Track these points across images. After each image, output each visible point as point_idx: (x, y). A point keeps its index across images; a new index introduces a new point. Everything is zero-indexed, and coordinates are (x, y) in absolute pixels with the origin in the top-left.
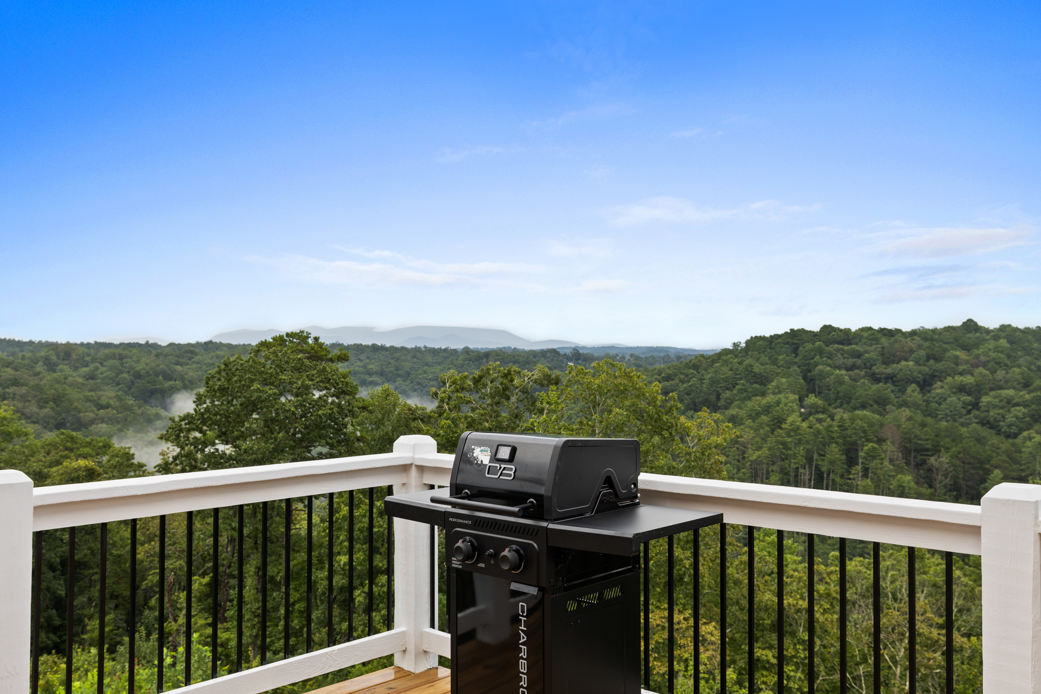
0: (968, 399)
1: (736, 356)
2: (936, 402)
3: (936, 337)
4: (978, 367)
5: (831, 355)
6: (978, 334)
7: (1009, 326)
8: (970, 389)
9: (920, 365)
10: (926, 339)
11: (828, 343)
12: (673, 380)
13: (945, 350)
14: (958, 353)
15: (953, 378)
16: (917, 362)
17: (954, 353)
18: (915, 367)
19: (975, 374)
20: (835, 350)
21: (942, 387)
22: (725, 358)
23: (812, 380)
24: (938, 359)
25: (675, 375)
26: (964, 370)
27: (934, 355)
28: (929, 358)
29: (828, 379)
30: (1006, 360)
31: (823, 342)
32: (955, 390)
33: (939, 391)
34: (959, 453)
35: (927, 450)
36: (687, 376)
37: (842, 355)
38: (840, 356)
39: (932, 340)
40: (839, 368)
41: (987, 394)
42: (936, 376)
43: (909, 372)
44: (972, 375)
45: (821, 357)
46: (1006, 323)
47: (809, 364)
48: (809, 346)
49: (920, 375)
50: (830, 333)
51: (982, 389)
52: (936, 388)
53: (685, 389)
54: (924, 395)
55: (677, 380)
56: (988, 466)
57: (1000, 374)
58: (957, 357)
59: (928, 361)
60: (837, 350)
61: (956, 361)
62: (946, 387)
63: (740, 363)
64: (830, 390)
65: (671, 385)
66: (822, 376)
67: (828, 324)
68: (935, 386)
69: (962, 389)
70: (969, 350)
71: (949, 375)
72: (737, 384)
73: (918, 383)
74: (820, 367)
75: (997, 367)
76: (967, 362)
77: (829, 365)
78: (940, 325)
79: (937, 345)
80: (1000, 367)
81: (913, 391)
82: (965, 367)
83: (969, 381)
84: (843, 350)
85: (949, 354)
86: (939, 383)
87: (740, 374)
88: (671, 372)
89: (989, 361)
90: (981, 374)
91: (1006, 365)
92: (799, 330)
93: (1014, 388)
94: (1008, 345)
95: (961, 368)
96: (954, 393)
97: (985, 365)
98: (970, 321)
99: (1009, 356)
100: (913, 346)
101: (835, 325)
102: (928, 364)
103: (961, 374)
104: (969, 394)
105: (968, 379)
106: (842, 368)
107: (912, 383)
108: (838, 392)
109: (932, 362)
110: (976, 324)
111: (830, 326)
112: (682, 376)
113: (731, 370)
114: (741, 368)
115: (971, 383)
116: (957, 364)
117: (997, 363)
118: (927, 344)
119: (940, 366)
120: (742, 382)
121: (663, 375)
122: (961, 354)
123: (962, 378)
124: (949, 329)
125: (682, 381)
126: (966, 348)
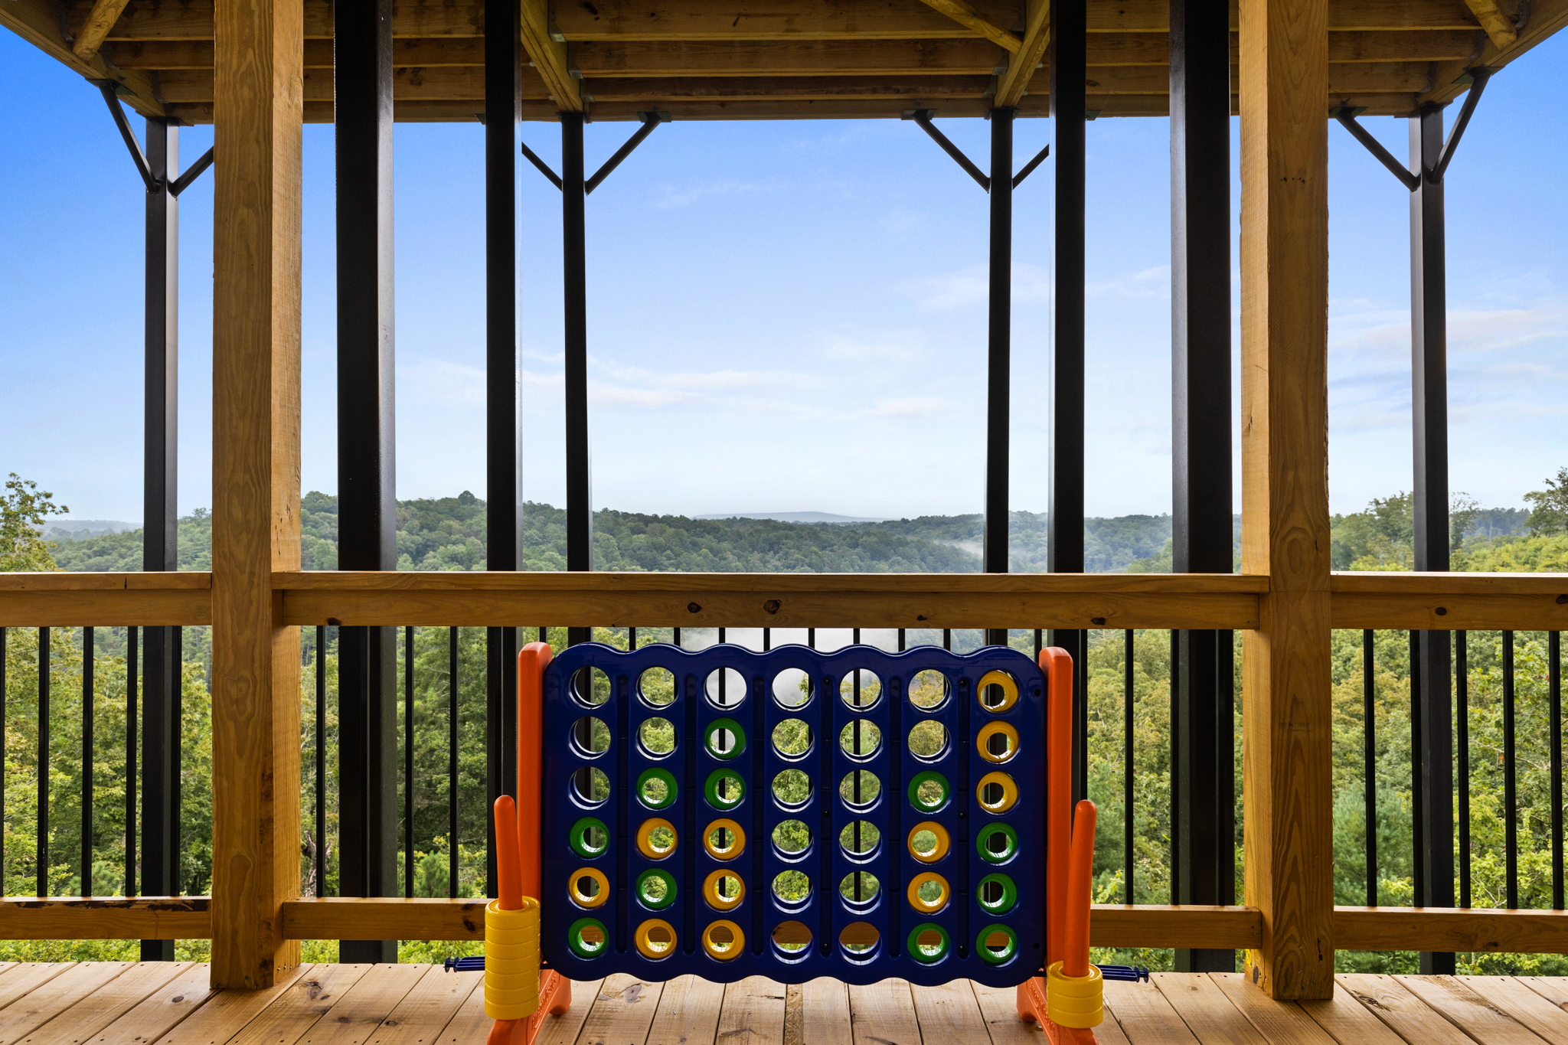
1: (199, 525)
3: (432, 507)
5: (317, 523)
6: (473, 506)
8: (461, 558)
9: (413, 534)
10: (421, 509)
11: (313, 511)
12: (109, 554)
13: (439, 520)
14: (451, 523)
15: (446, 547)
16: (410, 532)
17: (448, 522)
18: (408, 537)
19: (467, 543)
20: (321, 518)
21: (435, 557)
24: (431, 529)
25: (114, 548)
26: (457, 539)
27: (428, 525)
28: (422, 527)
29: (311, 550)
31: (308, 510)
32: (447, 559)
33: (431, 561)
36: (130, 549)
37: (329, 523)
38: (327, 525)
39: (428, 509)
40: (325, 537)
41: (477, 563)
42: (429, 546)
43: (402, 542)
44: (464, 544)
49: (412, 545)
50: (317, 500)
52: (428, 558)
53: (126, 564)
54: (416, 565)
55: (115, 555)
58: (450, 527)
59: (421, 530)
60: (323, 518)
61: (450, 531)
62: (438, 556)
63: (202, 532)
64: (313, 561)
65: (107, 561)
67: (315, 491)
68: (428, 555)
70: (462, 520)
71: (442, 545)
72: (197, 557)
73: (410, 553)
76: (460, 532)
77: (313, 535)
79: (431, 514)
81: (405, 561)
82: (457, 536)
83: (460, 550)
85: (442, 524)
86: (432, 552)
87: (202, 544)
88: (107, 545)
95: (453, 537)
96: (446, 562)
98: (467, 493)
100: (406, 515)
103: (454, 543)
105: (460, 549)
106: (329, 537)
107: (404, 552)
108: (323, 563)
109: (425, 531)
110: (472, 496)
111: (317, 492)
112: (123, 550)
113: (192, 540)
115: (462, 553)
116: (450, 534)
118: (421, 513)
119: (433, 535)
120: (204, 553)
121: (95, 548)
122: (455, 524)
123: (454, 547)
124: (446, 501)
125: (122, 556)
126: (460, 518)
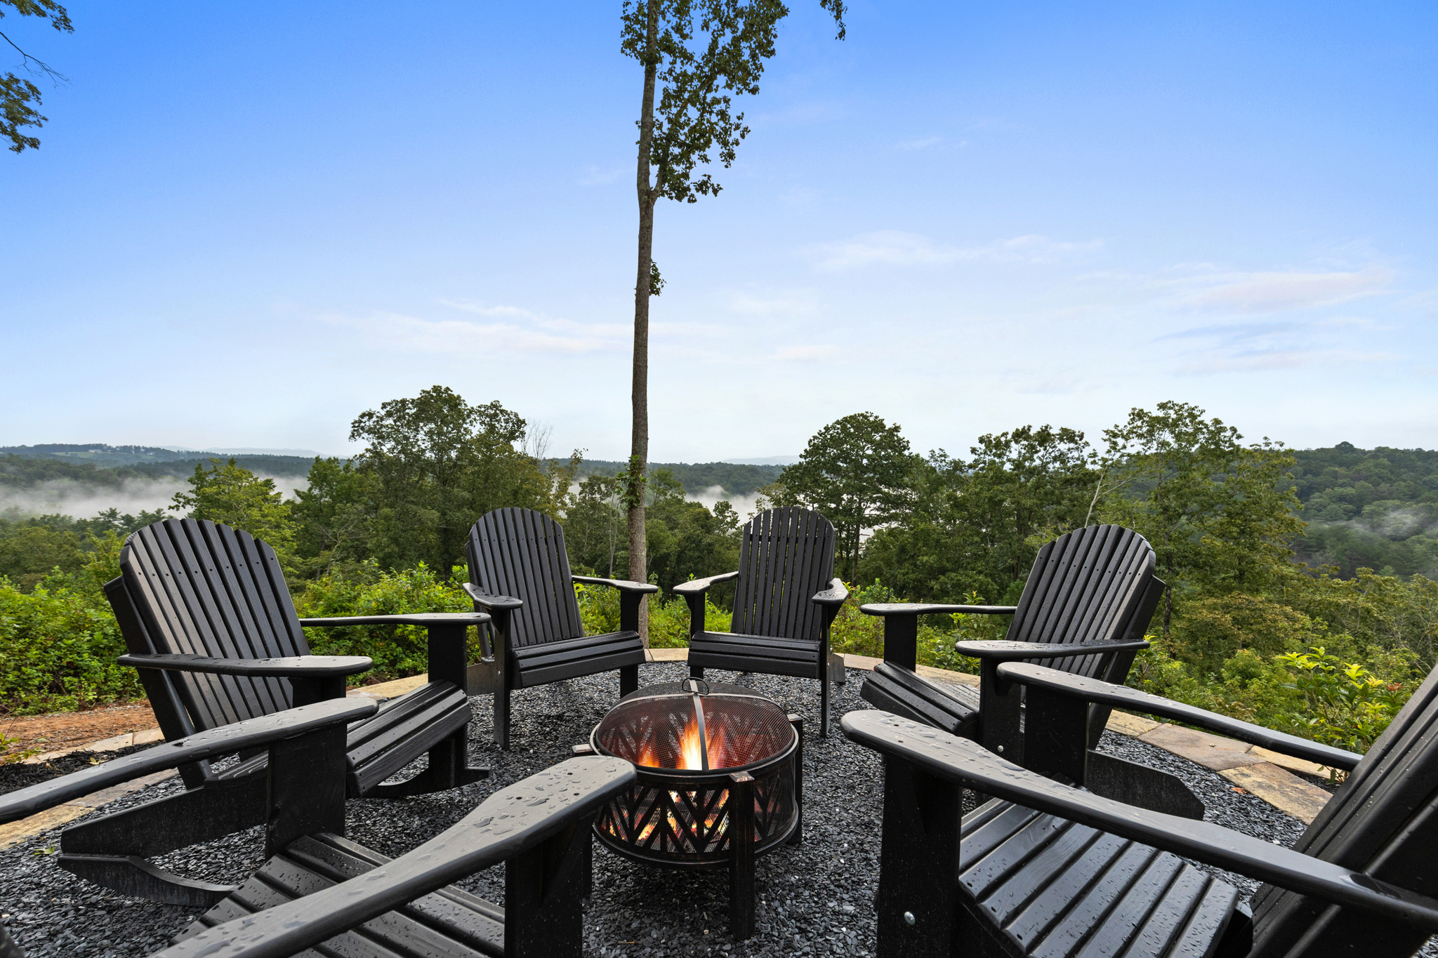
2: (1315, 509)
30: (1389, 475)
34: (1346, 550)
35: (1311, 547)
46: (1383, 445)
51: (1364, 499)
56: (1377, 562)
57: (1384, 487)
69: (1342, 499)
75: (1381, 480)
78: (1314, 447)
80: (1384, 481)
89: (1371, 476)
91: (1390, 480)
93: (1399, 499)
97: (1366, 479)
99: (1392, 473)
102: (1306, 477)
117: (1379, 477)
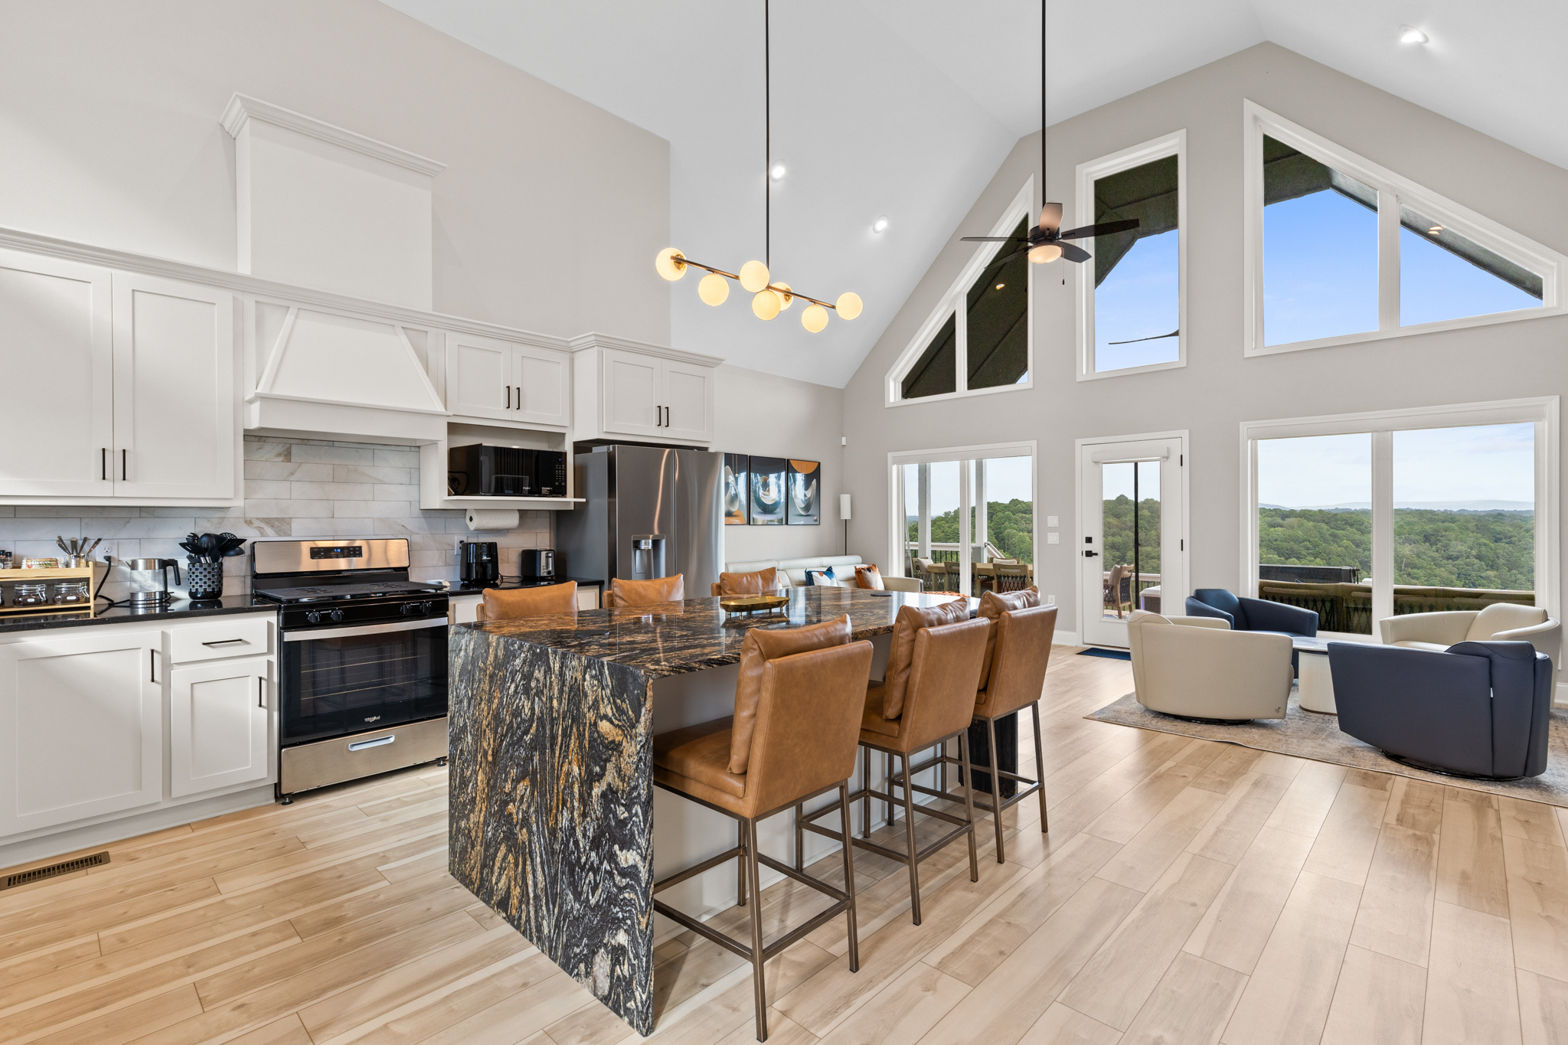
0: (1117, 554)
4: (1125, 530)
7: (1152, 500)
22: (939, 523)
23: (1002, 540)
45: (1010, 523)
47: (1000, 528)
48: (1000, 514)
66: (1010, 536)
74: (1008, 530)
84: (1025, 518)
90: (1127, 535)
92: (994, 503)
94: (1149, 514)
101: (1020, 499)
104: (1118, 550)
114: (950, 530)
